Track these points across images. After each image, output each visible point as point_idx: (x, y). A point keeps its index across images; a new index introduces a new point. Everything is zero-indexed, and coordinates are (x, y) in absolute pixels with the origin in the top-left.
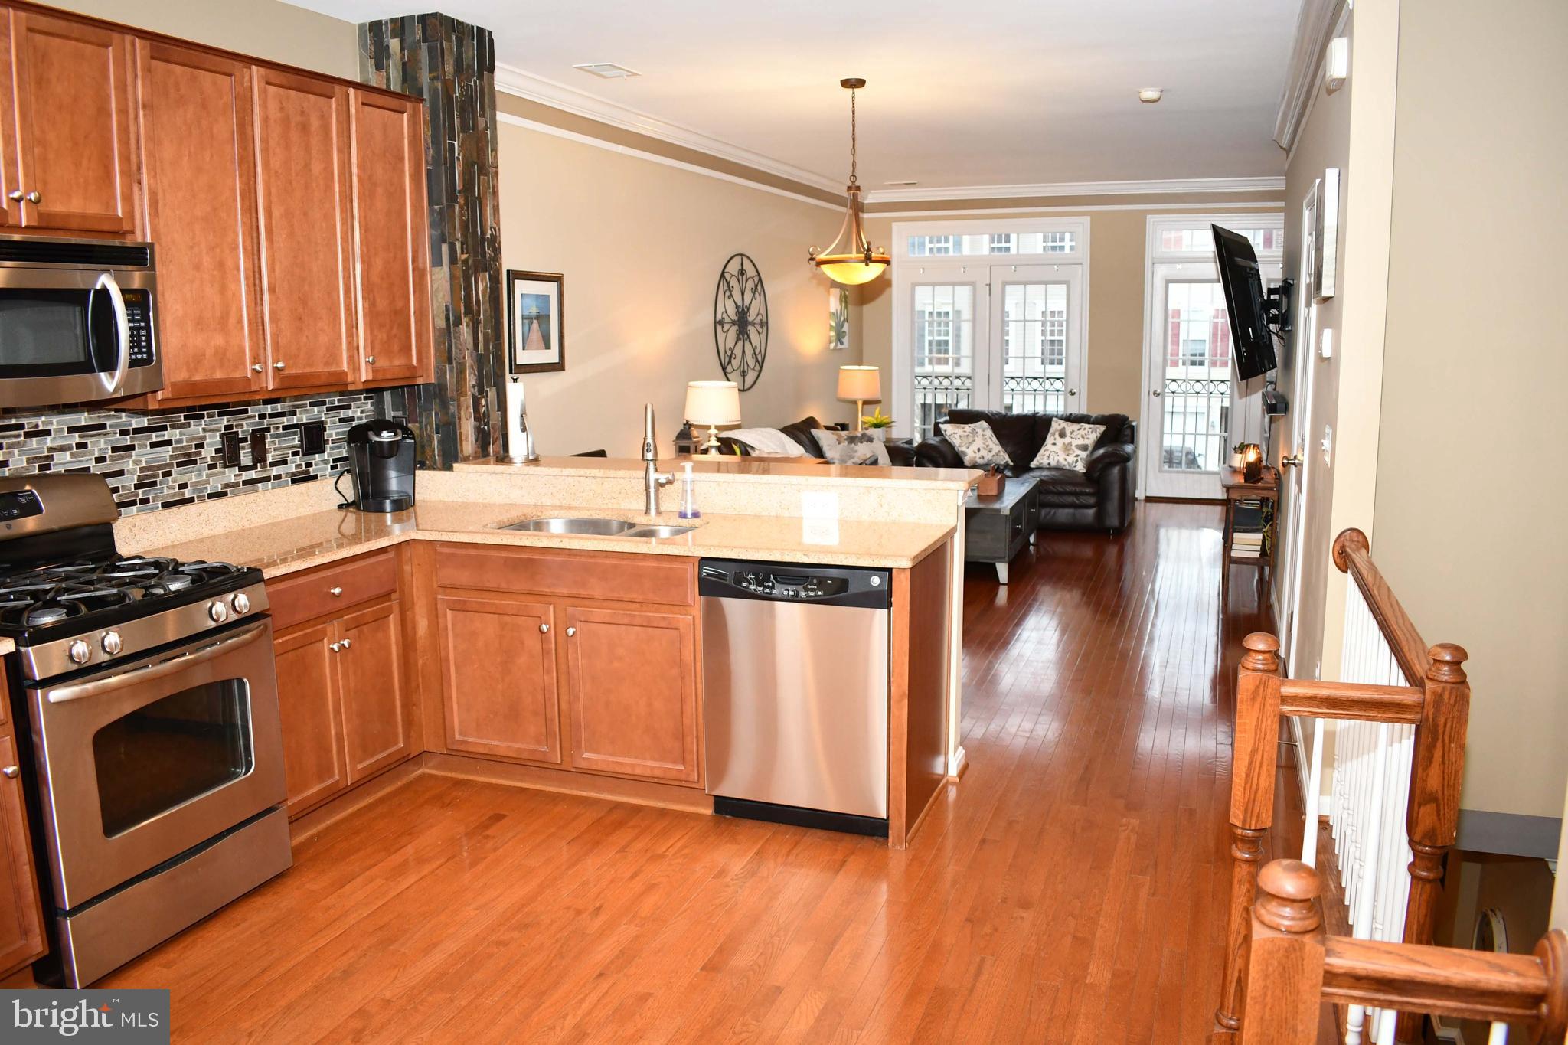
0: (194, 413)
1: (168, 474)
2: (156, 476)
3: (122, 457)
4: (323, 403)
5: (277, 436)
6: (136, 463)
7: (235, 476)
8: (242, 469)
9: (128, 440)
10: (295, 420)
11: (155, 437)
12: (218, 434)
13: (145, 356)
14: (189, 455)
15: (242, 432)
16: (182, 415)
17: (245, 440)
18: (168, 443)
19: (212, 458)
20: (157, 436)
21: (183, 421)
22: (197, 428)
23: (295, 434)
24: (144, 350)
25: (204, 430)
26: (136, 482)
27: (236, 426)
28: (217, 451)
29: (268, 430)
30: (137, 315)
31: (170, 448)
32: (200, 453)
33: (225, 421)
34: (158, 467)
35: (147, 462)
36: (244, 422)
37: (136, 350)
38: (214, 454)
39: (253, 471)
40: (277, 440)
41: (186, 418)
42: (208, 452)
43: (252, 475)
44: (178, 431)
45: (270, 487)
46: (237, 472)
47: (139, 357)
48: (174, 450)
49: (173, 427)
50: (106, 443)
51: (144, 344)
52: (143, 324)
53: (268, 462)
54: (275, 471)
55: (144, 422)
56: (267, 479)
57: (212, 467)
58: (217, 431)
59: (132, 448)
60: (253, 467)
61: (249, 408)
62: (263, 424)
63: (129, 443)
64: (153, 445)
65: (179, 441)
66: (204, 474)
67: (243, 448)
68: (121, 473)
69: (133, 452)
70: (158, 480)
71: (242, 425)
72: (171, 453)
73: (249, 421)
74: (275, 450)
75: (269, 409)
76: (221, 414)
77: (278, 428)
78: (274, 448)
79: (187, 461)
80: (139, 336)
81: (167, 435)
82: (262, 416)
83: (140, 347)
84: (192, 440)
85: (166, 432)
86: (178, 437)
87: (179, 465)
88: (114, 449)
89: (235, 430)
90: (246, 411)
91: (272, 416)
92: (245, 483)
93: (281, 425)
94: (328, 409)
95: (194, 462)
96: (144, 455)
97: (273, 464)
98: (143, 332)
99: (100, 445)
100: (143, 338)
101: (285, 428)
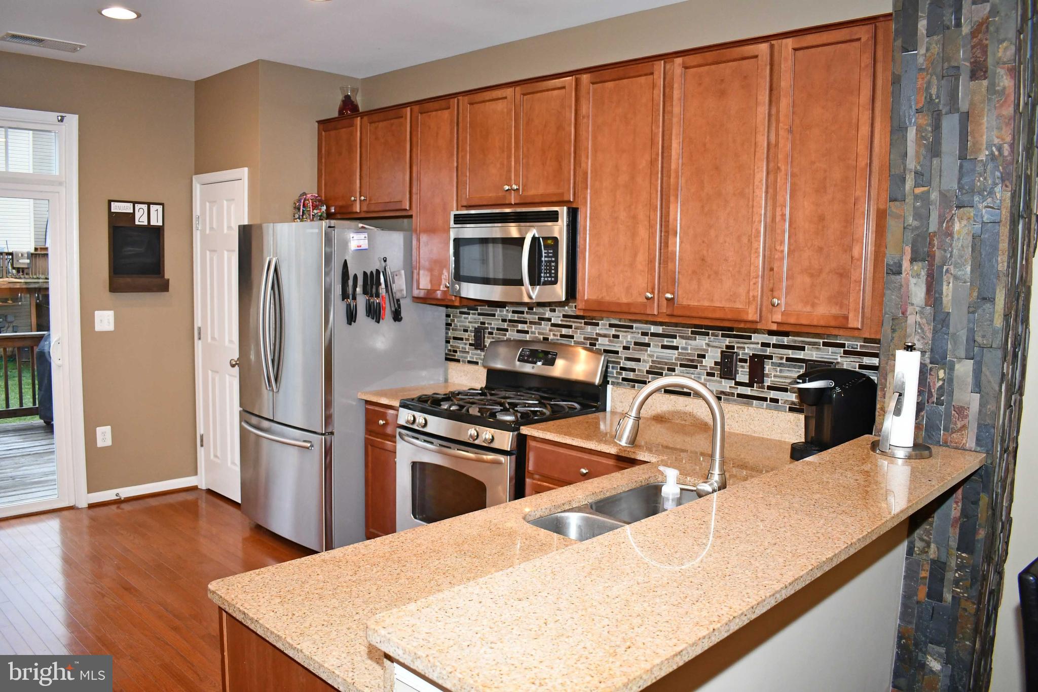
0: (701, 329)
1: (673, 370)
2: (663, 369)
3: (642, 350)
4: (843, 346)
5: (780, 365)
6: (649, 356)
7: (730, 387)
8: (739, 384)
9: (646, 339)
10: (800, 355)
11: (666, 341)
12: (719, 350)
13: (553, 279)
14: (692, 361)
15: (742, 354)
16: (690, 330)
17: (745, 361)
18: (676, 348)
19: (711, 368)
20: (667, 341)
21: (690, 335)
22: (701, 342)
23: (801, 367)
24: (553, 275)
25: (708, 345)
26: (648, 369)
27: (738, 348)
28: (716, 363)
29: (770, 357)
30: (551, 253)
31: (676, 352)
32: (702, 362)
33: (727, 341)
34: (666, 364)
35: (657, 358)
36: (746, 346)
37: (548, 275)
38: (713, 365)
39: (749, 389)
40: (778, 369)
41: (693, 333)
42: (709, 362)
43: (747, 391)
44: (684, 341)
45: (765, 407)
46: (733, 385)
47: (550, 279)
48: (680, 354)
49: (682, 337)
50: (632, 338)
51: (553, 271)
52: (553, 259)
53: (766, 384)
54: (773, 394)
55: (659, 330)
56: (765, 399)
57: (709, 374)
58: (720, 348)
59: (648, 345)
60: (750, 385)
61: (753, 335)
62: (766, 351)
63: (647, 342)
64: (664, 347)
65: (686, 349)
66: (703, 377)
67: (742, 367)
68: (638, 360)
69: (649, 348)
70: (664, 372)
71: (744, 348)
72: (676, 356)
73: (752, 346)
74: (775, 376)
75: (774, 340)
76: (723, 336)
77: (782, 358)
78: (772, 373)
79: (690, 365)
80: (550, 266)
81: (675, 342)
82: (764, 345)
83: (550, 273)
84: (695, 349)
85: (675, 340)
86: (684, 345)
87: (682, 366)
88: (636, 344)
89: (735, 350)
90: (750, 337)
91: (775, 346)
92: (739, 395)
93: (785, 357)
94: (846, 352)
95: (696, 367)
96: (655, 351)
97: (770, 388)
98: (553, 264)
99: (627, 338)
100: (553, 268)
101: (788, 359)
